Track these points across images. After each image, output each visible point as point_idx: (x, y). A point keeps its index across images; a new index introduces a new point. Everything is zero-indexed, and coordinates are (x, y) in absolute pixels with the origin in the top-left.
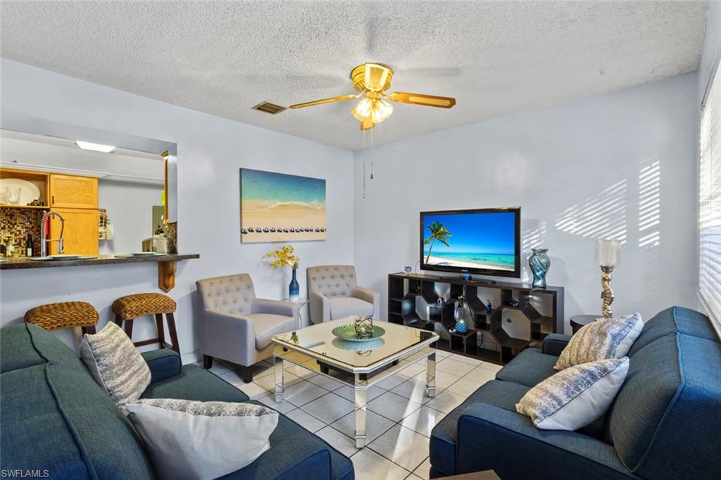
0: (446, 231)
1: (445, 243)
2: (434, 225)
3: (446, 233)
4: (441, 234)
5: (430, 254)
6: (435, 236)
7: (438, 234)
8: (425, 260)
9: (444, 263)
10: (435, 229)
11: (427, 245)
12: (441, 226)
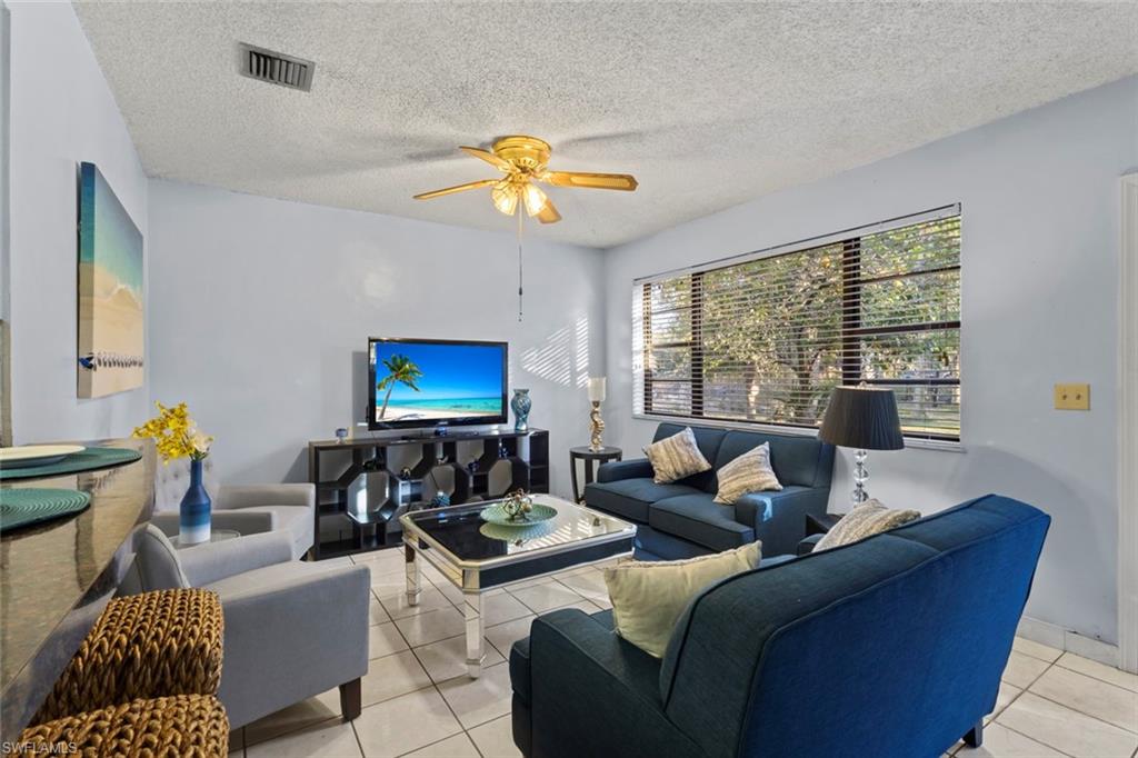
0: (415, 368)
1: (413, 386)
2: (395, 359)
3: (413, 372)
4: (406, 372)
5: (386, 403)
6: (396, 376)
7: (399, 371)
8: (378, 414)
9: (411, 416)
10: (397, 366)
11: (382, 390)
12: (406, 360)
